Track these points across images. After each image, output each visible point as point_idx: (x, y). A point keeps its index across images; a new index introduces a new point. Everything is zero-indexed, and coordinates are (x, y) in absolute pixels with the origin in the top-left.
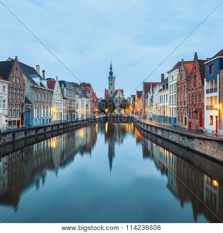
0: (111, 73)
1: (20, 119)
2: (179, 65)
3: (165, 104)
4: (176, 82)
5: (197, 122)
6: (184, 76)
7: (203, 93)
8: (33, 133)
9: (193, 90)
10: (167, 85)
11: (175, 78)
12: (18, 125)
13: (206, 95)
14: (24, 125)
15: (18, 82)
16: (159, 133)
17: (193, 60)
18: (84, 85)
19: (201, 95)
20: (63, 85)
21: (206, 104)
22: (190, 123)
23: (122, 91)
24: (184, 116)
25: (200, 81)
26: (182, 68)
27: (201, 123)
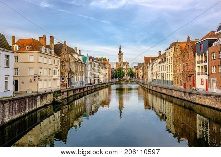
0: (120, 51)
1: (67, 83)
2: (174, 45)
3: (164, 72)
4: (172, 56)
5: (191, 83)
6: (179, 52)
7: (195, 64)
8: (77, 92)
9: (187, 61)
10: (165, 58)
11: (172, 53)
12: (66, 87)
13: (197, 65)
14: (69, 87)
15: (66, 58)
16: (164, 91)
17: (186, 41)
18: (102, 59)
19: (194, 65)
20: (91, 60)
21: (197, 71)
22: (185, 84)
23: (128, 64)
24: (179, 80)
25: (193, 55)
26: (177, 46)
27: (194, 84)
